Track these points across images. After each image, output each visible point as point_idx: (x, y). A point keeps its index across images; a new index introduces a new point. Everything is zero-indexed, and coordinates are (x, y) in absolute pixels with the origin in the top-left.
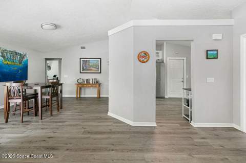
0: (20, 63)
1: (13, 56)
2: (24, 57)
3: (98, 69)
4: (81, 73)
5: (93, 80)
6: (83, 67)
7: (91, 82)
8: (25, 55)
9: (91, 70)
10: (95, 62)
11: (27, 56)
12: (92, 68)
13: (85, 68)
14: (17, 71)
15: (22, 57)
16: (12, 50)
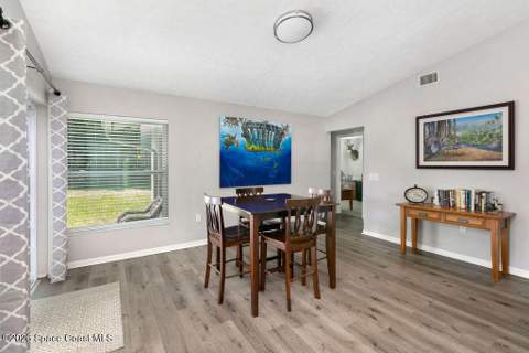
0: (276, 146)
1: (264, 133)
2: (283, 134)
3: (499, 149)
4: (418, 167)
5: (468, 194)
6: (427, 148)
7: (461, 204)
8: (286, 128)
9: (461, 156)
10: (481, 122)
11: (290, 129)
12: (463, 149)
13: (434, 150)
14: (271, 163)
15: (280, 133)
16: (260, 121)
